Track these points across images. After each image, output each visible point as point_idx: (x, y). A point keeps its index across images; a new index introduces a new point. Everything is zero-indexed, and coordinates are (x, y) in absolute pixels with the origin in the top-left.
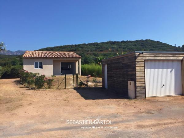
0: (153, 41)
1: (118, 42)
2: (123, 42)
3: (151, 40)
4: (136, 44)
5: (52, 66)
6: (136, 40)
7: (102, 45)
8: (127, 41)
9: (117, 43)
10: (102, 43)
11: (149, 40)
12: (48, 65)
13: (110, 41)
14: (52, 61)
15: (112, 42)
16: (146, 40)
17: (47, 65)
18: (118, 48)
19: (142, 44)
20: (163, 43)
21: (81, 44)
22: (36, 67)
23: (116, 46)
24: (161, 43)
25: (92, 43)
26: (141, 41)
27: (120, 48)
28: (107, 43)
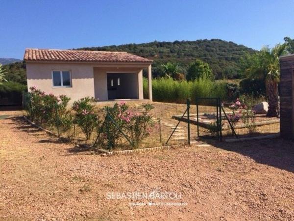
0: (224, 42)
1: (169, 43)
2: (176, 43)
3: (220, 40)
4: (198, 46)
5: (92, 80)
6: (197, 41)
7: (142, 48)
8: (183, 42)
9: (167, 45)
10: (143, 45)
11: (218, 40)
12: (82, 79)
13: (155, 41)
14: (90, 70)
15: (159, 43)
16: (212, 40)
17: (80, 78)
18: (168, 53)
19: (207, 46)
20: (238, 44)
21: (108, 46)
22: (57, 83)
23: (166, 50)
24: (236, 45)
25: (125, 44)
26: (205, 41)
27: (171, 52)
28: (151, 44)
